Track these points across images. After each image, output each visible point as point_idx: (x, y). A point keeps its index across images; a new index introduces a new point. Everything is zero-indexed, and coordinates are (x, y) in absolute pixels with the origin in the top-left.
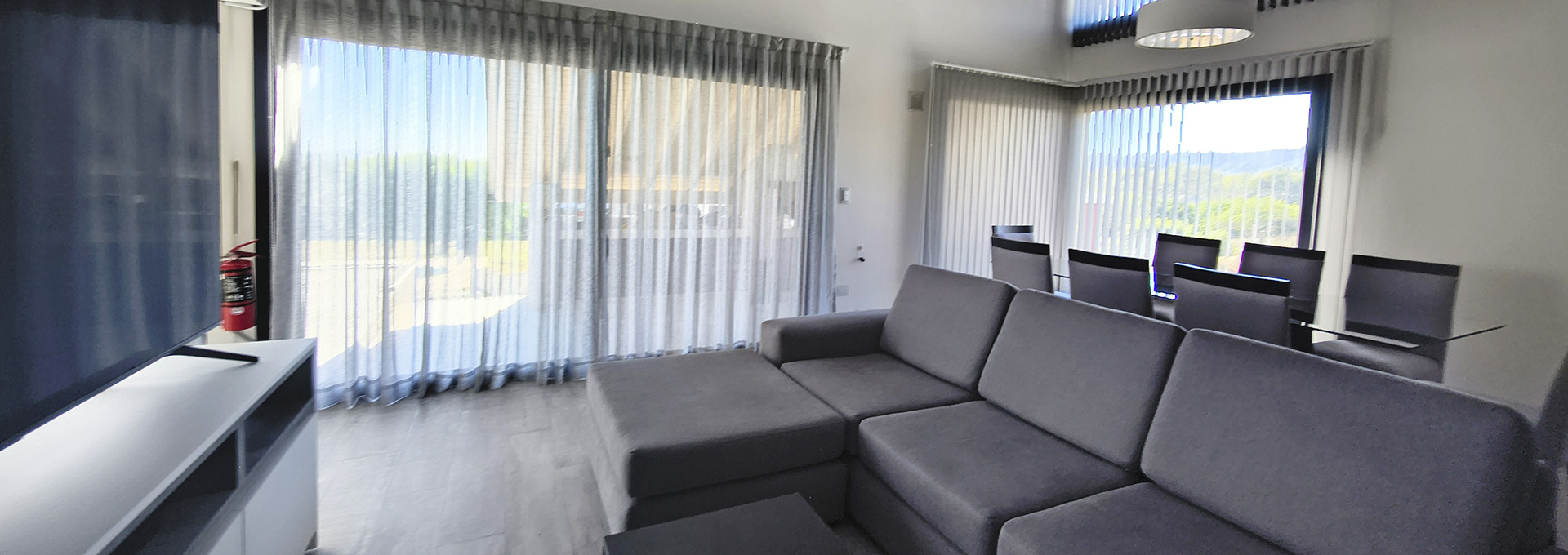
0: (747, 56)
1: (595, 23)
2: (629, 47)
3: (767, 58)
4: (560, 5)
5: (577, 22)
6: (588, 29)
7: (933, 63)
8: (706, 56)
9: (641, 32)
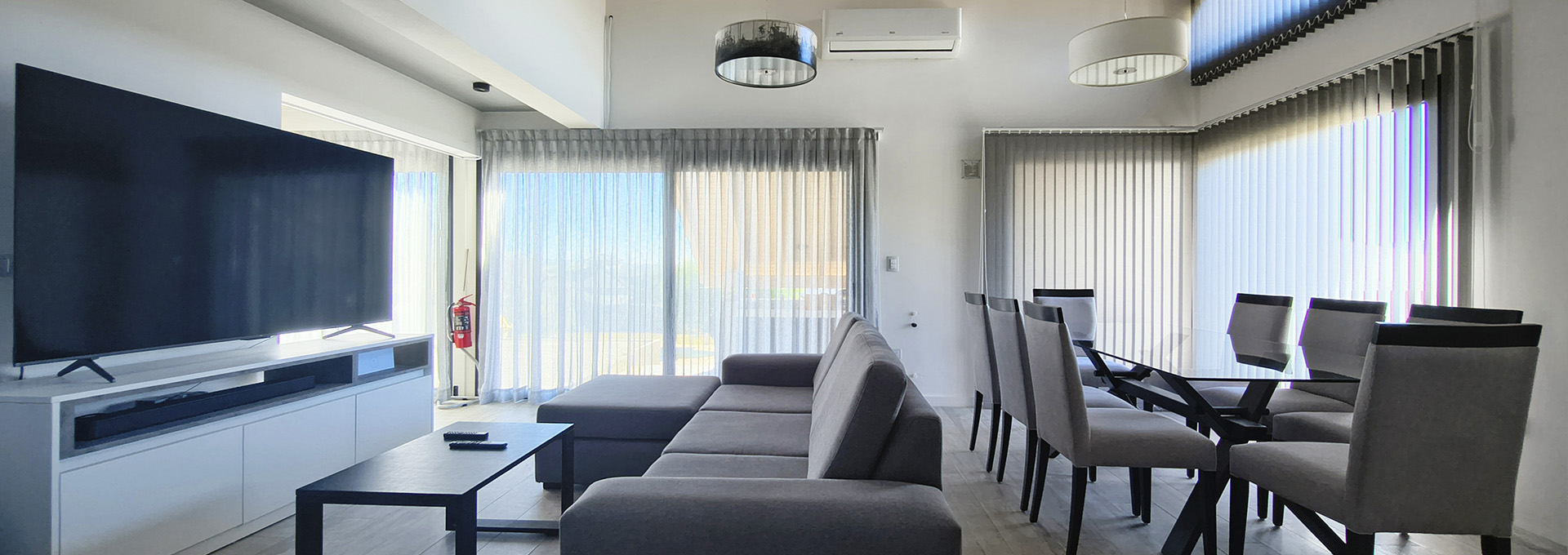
0: (784, 148)
1: (663, 139)
2: (687, 153)
3: (801, 147)
4: (638, 130)
5: (650, 140)
6: (658, 144)
7: (984, 129)
8: (749, 152)
9: (696, 141)
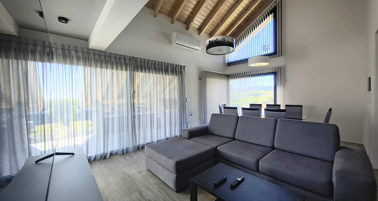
0: (165, 68)
2: (138, 66)
3: (170, 69)
4: (120, 55)
7: (203, 70)
9: (141, 62)
